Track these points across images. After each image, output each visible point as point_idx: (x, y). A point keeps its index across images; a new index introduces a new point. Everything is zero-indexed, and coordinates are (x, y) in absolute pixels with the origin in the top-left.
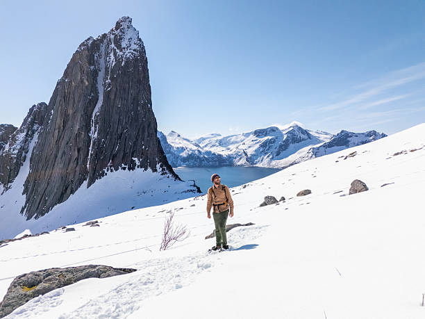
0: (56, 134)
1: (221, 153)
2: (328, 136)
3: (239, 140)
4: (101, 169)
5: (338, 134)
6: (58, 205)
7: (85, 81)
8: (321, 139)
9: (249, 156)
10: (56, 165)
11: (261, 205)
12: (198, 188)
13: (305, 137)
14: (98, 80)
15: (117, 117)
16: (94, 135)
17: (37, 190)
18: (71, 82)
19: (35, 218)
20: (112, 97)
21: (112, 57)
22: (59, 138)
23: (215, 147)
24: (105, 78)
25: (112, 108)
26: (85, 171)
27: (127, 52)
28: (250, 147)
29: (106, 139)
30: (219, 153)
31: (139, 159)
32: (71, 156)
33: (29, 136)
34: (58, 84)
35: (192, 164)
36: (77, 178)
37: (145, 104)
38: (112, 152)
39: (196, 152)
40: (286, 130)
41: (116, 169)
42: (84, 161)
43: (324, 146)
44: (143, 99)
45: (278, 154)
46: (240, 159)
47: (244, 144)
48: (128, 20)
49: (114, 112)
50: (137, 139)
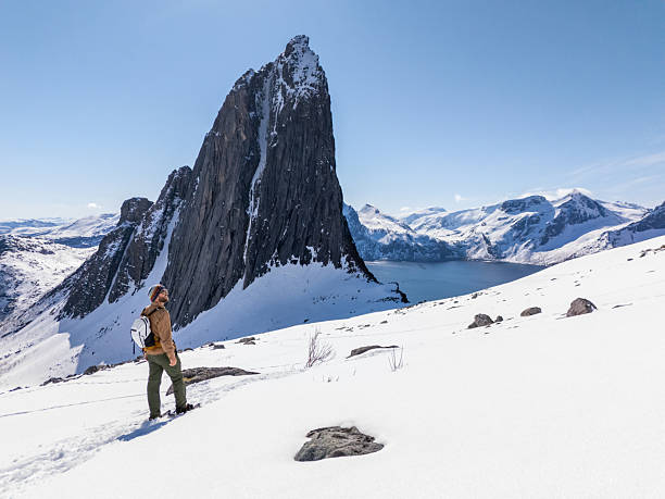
0: (203, 212)
1: (447, 239)
2: (639, 212)
3: (475, 217)
4: (263, 261)
5: (657, 208)
6: (204, 312)
7: (242, 134)
8: (625, 216)
9: (493, 244)
10: (202, 255)
11: (470, 327)
12: (404, 296)
13: (595, 212)
14: (260, 133)
15: (286, 186)
16: (254, 213)
17: (176, 291)
18: (223, 136)
20: (280, 157)
21: (280, 97)
22: (207, 217)
23: (435, 231)
24: (269, 130)
25: (279, 173)
26: (240, 265)
27: (301, 88)
28: (494, 229)
29: (269, 218)
30: (442, 239)
31: (315, 249)
32: (222, 242)
33: (168, 214)
34: (206, 139)
35: (397, 256)
36: (229, 274)
37: (326, 167)
38: (278, 237)
39: (405, 237)
40: (559, 200)
41: (284, 263)
42: (239, 250)
43: (632, 228)
44: (322, 158)
45: (544, 241)
46: (478, 249)
47: (484, 224)
48: (304, 40)
49: (283, 179)
50: (313, 220)
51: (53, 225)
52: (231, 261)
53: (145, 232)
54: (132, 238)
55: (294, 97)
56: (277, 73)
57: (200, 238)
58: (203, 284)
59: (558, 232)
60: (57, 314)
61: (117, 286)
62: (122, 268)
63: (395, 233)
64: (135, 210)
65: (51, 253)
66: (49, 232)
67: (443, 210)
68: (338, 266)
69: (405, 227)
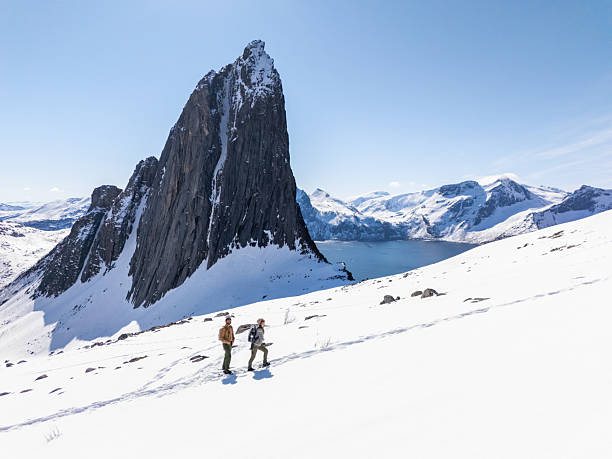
0: (169, 199)
1: (390, 221)
2: (560, 195)
3: (416, 200)
4: (225, 244)
5: (576, 192)
6: (171, 290)
7: (205, 130)
8: (547, 199)
9: (432, 225)
10: (169, 239)
12: (350, 274)
13: (521, 196)
14: (221, 128)
15: (245, 176)
16: (216, 201)
17: (146, 271)
18: (187, 132)
19: (145, 306)
20: (239, 150)
21: (239, 97)
22: (173, 203)
23: (380, 212)
24: (230, 125)
25: (239, 165)
26: (204, 247)
27: (258, 88)
28: (433, 211)
29: (230, 205)
30: (386, 220)
31: (272, 233)
32: (188, 227)
33: (136, 201)
34: (171, 133)
35: (345, 236)
36: (194, 256)
37: (281, 159)
38: (238, 222)
39: (352, 219)
40: (490, 185)
41: (244, 246)
42: (202, 233)
43: (554, 210)
44: (278, 152)
45: (477, 222)
46: (418, 229)
47: (424, 207)
48: (260, 44)
49: (242, 170)
50: (270, 206)
51: (22, 208)
52: (195, 244)
53: (114, 217)
54: (102, 223)
55: (252, 96)
56: (236, 74)
57: (167, 222)
58: (171, 264)
59: (490, 214)
60: (33, 293)
61: (89, 266)
62: (94, 250)
63: (344, 215)
64: (105, 197)
65: (22, 235)
66: (17, 216)
67: (387, 194)
68: (293, 248)
69: (353, 209)
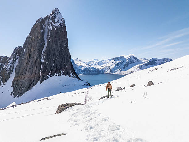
0: (26, 60)
2: (146, 60)
3: (106, 62)
4: (46, 75)
5: (151, 59)
6: (27, 91)
7: (39, 37)
8: (143, 62)
9: (111, 69)
10: (26, 74)
13: (136, 61)
14: (45, 36)
15: (53, 53)
16: (43, 61)
17: (18, 85)
18: (33, 37)
20: (51, 44)
21: (51, 26)
22: (28, 62)
23: (96, 66)
24: (48, 36)
26: (39, 76)
27: (57, 24)
28: (111, 65)
29: (48, 62)
30: (98, 68)
31: (63, 71)
32: (33, 70)
33: (14, 61)
34: (27, 38)
35: (86, 73)
36: (35, 79)
37: (65, 47)
38: (51, 68)
39: (88, 68)
40: (127, 57)
41: (53, 76)
42: (38, 72)
43: (145, 65)
44: (64, 45)
45: (124, 68)
46: (107, 71)
47: (109, 64)
48: (57, 10)
49: (52, 50)
50: (62, 62)
52: (36, 75)
53: (6, 67)
55: (55, 26)
56: (50, 19)
57: (25, 68)
58: (27, 82)
59: (127, 66)
63: (85, 67)
64: (3, 60)
67: (98, 60)
68: (70, 76)
69: (88, 65)
